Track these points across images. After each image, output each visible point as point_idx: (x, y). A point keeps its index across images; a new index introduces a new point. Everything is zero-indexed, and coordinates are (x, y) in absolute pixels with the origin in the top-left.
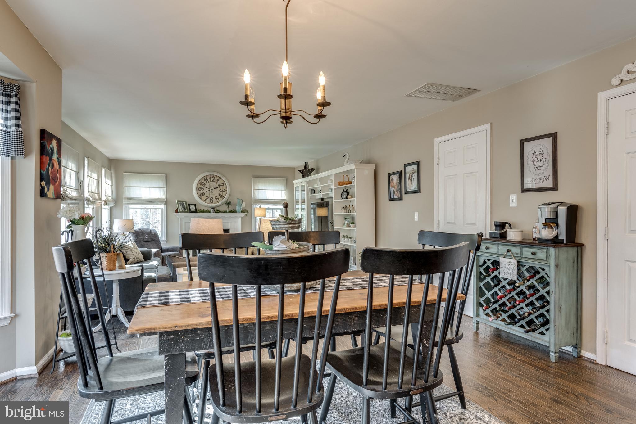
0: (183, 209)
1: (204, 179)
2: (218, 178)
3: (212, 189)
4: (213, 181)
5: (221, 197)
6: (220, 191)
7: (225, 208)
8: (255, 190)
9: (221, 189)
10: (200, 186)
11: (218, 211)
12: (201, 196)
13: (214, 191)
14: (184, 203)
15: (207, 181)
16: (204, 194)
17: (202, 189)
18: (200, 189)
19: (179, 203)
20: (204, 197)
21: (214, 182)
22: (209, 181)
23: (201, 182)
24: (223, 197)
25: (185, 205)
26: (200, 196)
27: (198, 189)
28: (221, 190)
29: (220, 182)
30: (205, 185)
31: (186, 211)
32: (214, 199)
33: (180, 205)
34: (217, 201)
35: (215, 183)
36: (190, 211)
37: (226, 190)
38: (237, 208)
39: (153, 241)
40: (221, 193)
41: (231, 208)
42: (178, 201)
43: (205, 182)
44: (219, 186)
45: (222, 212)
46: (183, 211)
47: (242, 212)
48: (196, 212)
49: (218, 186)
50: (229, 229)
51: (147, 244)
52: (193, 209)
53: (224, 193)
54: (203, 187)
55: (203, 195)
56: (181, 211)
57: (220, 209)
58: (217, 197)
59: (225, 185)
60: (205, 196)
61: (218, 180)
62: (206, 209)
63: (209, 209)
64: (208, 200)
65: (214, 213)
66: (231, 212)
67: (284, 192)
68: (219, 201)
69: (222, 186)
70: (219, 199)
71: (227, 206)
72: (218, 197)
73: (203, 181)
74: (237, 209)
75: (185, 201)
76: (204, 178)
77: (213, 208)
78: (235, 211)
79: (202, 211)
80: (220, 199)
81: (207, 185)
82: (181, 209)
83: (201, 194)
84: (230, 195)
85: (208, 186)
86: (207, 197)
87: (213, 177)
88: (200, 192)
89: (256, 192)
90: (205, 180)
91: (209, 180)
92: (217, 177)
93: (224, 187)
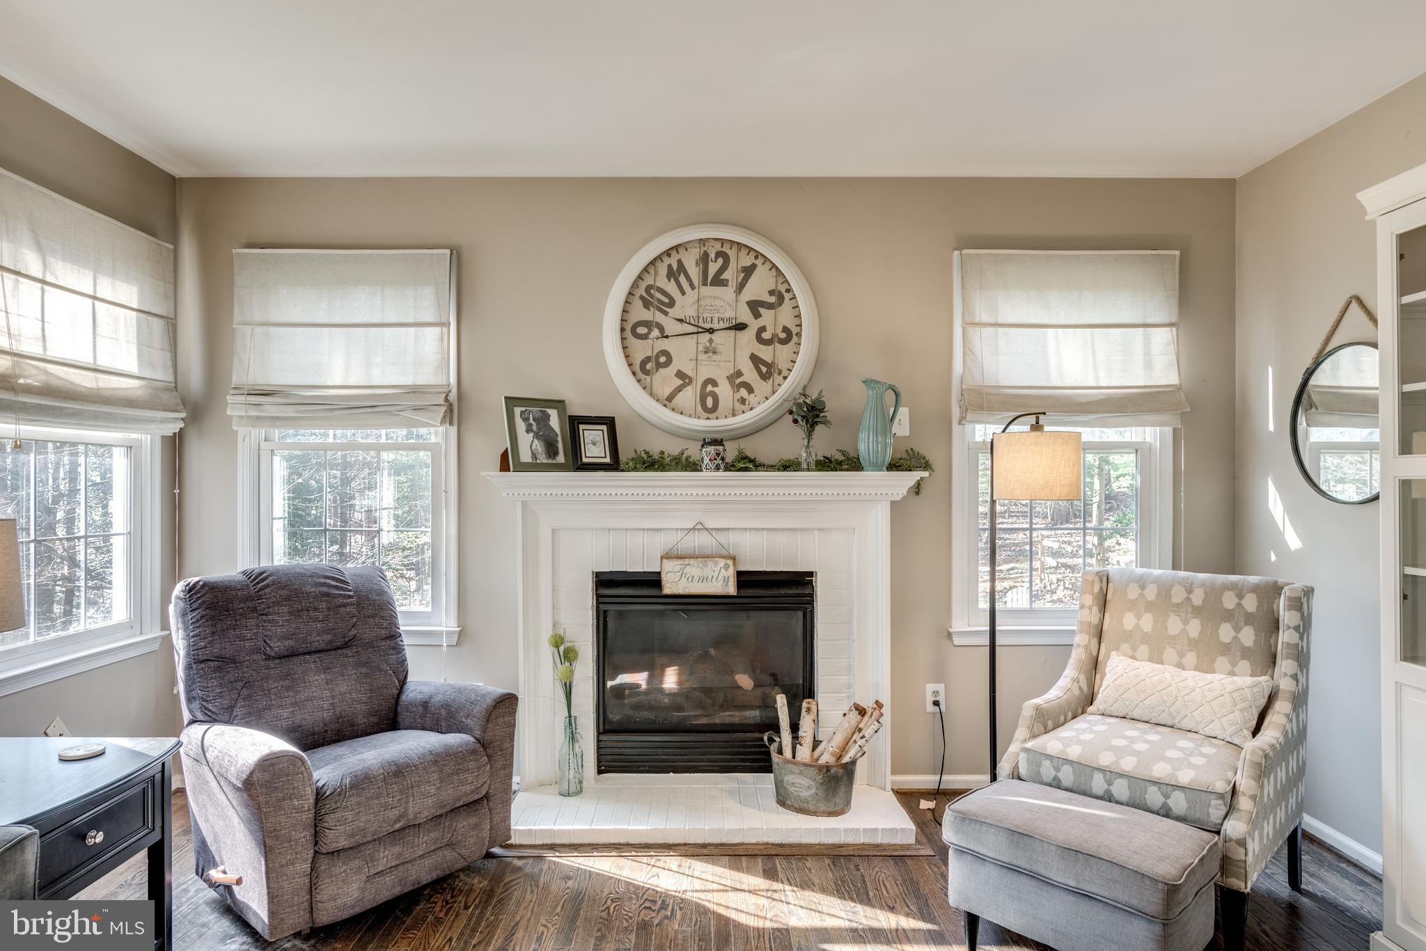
0: (539, 446)
1: (663, 270)
2: (747, 261)
3: (711, 331)
4: (718, 281)
5: (765, 377)
6: (760, 340)
7: (790, 441)
8: (974, 333)
9: (763, 329)
10: (639, 313)
11: (746, 463)
12: (647, 373)
13: (723, 340)
14: (553, 414)
15: (682, 279)
16: (664, 359)
17: (656, 333)
18: (642, 330)
19: (518, 411)
20: (665, 380)
21: (724, 283)
22: (695, 281)
23: (648, 288)
24: (778, 379)
25: (554, 422)
26: (643, 370)
27: (630, 331)
28: (766, 336)
29: (759, 287)
30: (672, 303)
31: (561, 458)
32: (724, 391)
33: (521, 426)
34: (743, 401)
35: (728, 293)
36: (577, 464)
37: (794, 330)
38: (865, 446)
39: (346, 645)
40: (765, 353)
41: (824, 442)
42: (511, 402)
43: (671, 288)
44: (755, 307)
45: (772, 468)
46: (543, 459)
47: (894, 466)
48: (614, 465)
49: (745, 315)
50: (811, 574)
51: (285, 677)
52: (594, 445)
53: (781, 354)
54: (660, 317)
55: (659, 366)
56: (525, 457)
57: (759, 448)
58: (739, 374)
59: (787, 304)
60: (670, 371)
61: (749, 271)
62: (673, 448)
63: (693, 451)
64: (688, 397)
65: (721, 473)
66: (826, 465)
67: (1163, 338)
68: (752, 399)
69: (770, 306)
70: (750, 390)
71: (799, 432)
72: (750, 375)
73: (662, 282)
74: (862, 448)
75: (559, 404)
76: (667, 261)
77: (717, 442)
78: (854, 464)
79: (651, 463)
80: (761, 387)
81: (686, 305)
82: (528, 445)
83: (648, 359)
84: (818, 364)
85: (690, 312)
86: (680, 374)
87: (719, 254)
88: (642, 350)
89: (983, 341)
90: (671, 274)
91: (694, 271)
92: (744, 252)
93: (785, 316)
